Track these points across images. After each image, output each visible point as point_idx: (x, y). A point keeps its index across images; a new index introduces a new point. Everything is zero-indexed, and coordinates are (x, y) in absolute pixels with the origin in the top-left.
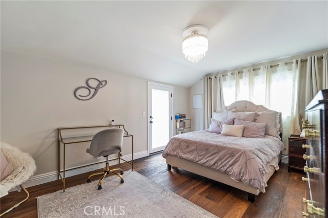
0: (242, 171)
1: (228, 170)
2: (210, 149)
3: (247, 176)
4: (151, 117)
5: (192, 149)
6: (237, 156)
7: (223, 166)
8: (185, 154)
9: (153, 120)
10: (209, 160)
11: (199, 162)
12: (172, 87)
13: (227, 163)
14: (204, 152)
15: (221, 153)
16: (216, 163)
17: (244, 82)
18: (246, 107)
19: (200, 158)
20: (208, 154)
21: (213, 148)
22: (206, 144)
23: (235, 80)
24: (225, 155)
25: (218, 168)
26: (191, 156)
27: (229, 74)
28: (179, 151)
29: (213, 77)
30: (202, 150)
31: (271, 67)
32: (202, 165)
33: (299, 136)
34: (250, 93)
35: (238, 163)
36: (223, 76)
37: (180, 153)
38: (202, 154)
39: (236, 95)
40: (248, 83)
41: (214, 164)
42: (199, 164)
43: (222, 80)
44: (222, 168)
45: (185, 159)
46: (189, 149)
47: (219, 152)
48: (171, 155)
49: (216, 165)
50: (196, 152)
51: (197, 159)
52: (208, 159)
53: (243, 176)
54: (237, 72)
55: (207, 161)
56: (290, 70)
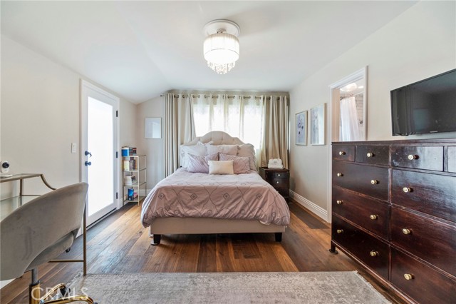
0: (274, 211)
1: (258, 214)
2: (231, 194)
3: (279, 215)
4: (87, 153)
5: (202, 200)
6: (264, 195)
7: (251, 212)
8: (190, 208)
9: (89, 159)
10: (232, 208)
11: (218, 216)
12: (118, 99)
13: (255, 206)
14: (223, 200)
15: (246, 197)
16: (242, 210)
17: (218, 109)
18: (222, 139)
19: (218, 208)
20: (229, 200)
21: (233, 192)
22: (222, 188)
23: (209, 106)
24: (251, 198)
25: (245, 216)
26: (203, 210)
27: (202, 96)
28: (179, 206)
29: (180, 96)
30: (218, 197)
31: (244, 98)
32: (223, 218)
33: (267, 168)
34: (225, 122)
35: (268, 203)
36: (194, 97)
37: (181, 210)
38: (219, 203)
39: (211, 124)
40: (222, 111)
41: (240, 212)
42: (218, 218)
43: (192, 102)
44: (251, 214)
45: (194, 217)
46: (198, 201)
47: (243, 195)
48: (164, 217)
49: (243, 212)
50: (210, 202)
51: (214, 212)
52: (230, 208)
53: (274, 217)
54: (211, 95)
55: (230, 210)
56: (258, 104)
